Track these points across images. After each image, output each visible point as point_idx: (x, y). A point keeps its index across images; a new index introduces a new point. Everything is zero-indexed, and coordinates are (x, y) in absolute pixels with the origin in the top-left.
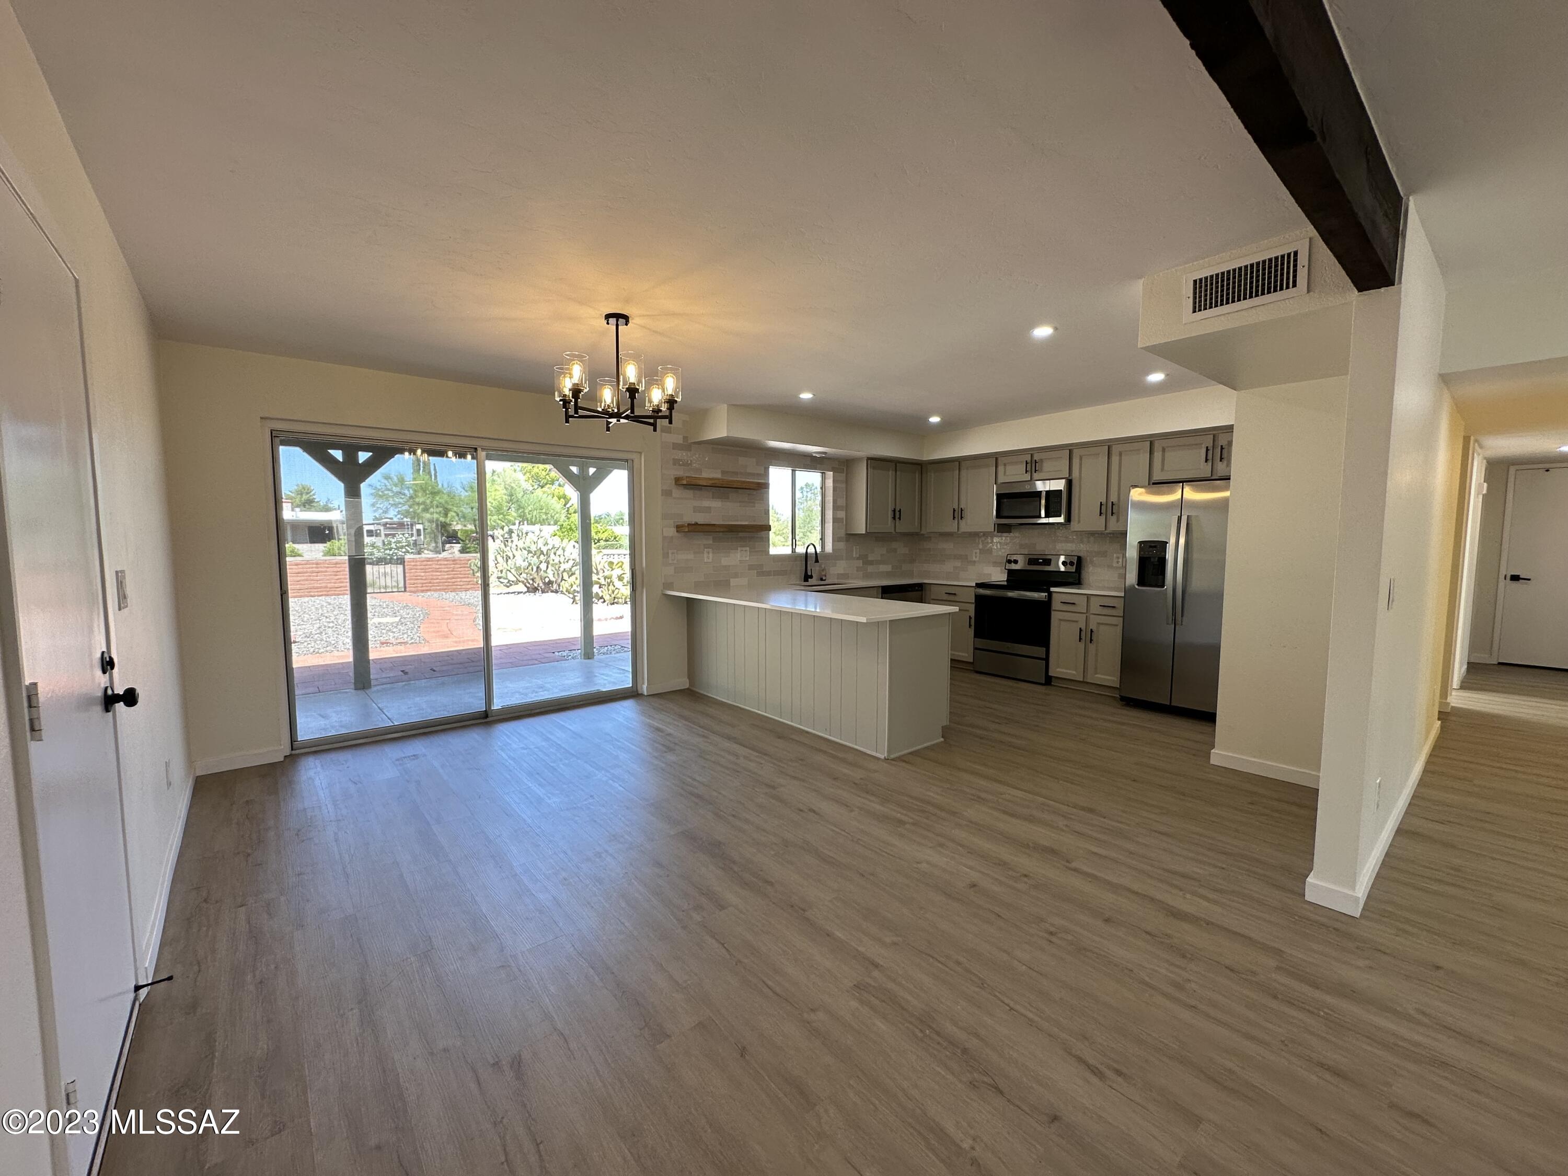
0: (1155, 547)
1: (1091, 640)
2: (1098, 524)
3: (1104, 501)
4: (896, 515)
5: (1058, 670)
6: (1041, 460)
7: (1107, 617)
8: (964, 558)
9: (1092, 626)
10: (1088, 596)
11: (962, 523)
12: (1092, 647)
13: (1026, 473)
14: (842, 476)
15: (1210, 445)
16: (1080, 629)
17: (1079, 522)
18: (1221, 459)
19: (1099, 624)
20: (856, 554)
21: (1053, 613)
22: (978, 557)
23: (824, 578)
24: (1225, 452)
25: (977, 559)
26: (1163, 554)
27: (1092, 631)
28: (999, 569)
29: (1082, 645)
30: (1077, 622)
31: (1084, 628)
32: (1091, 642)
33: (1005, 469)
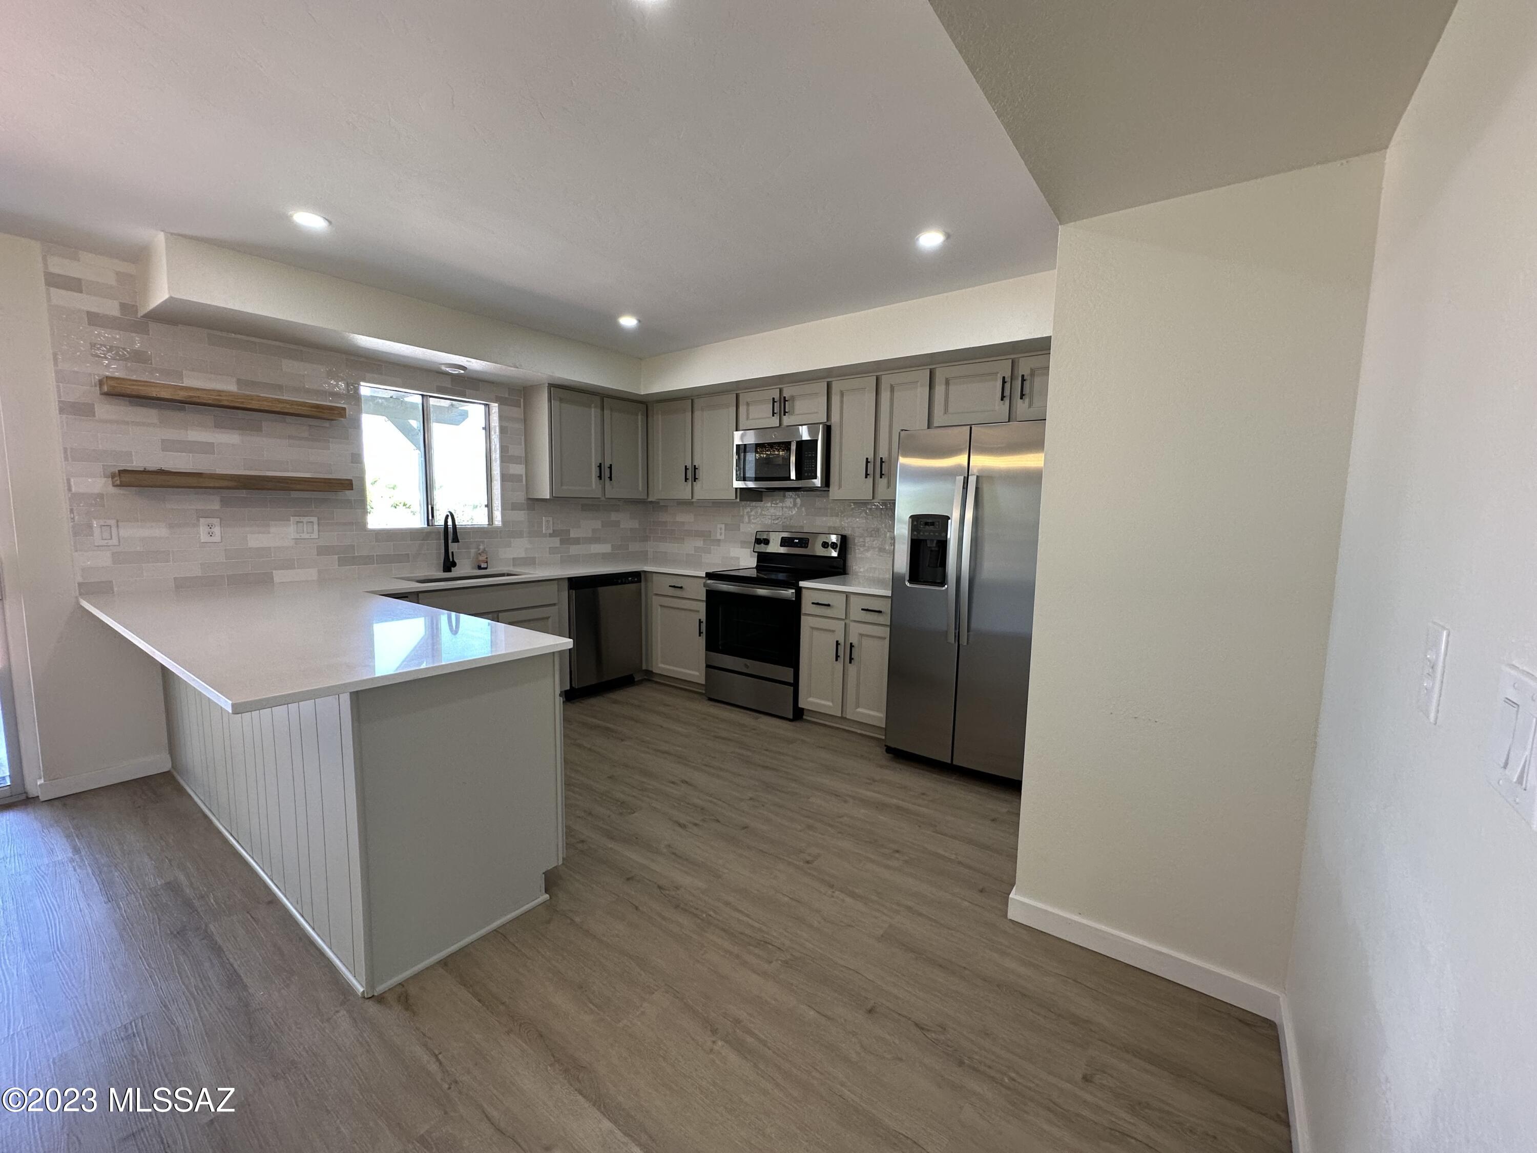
0: (933, 524)
1: (851, 659)
2: (864, 490)
3: (871, 457)
4: (605, 472)
5: (811, 699)
6: (793, 398)
7: (870, 626)
8: (705, 535)
9: (853, 639)
10: (848, 595)
11: (697, 485)
12: (852, 669)
13: (773, 416)
14: (517, 412)
15: (1008, 375)
16: (837, 642)
17: (840, 487)
18: (1022, 397)
19: (861, 635)
20: (547, 528)
21: (803, 619)
22: (723, 534)
23: (483, 565)
24: (1027, 384)
25: (723, 537)
26: (943, 534)
27: (852, 646)
28: (749, 550)
29: (839, 666)
30: (833, 631)
31: (842, 641)
32: (850, 662)
33: (748, 410)
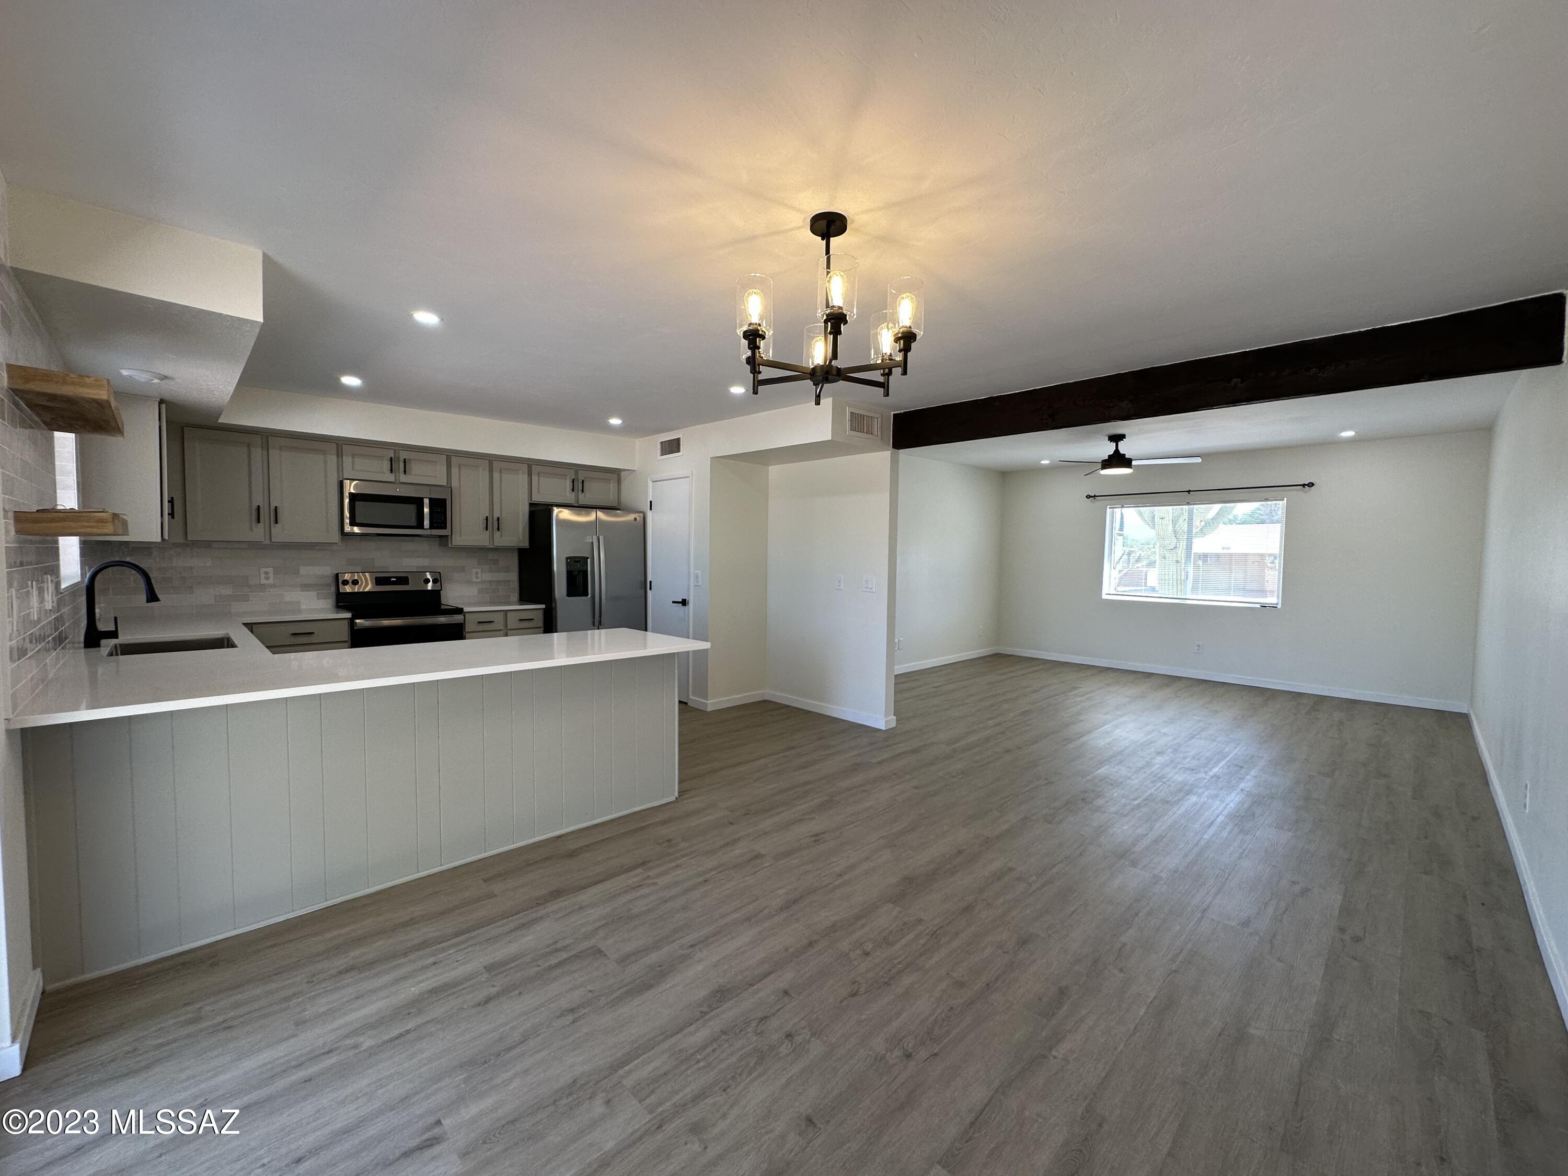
0: (579, 562)
2: (482, 539)
3: (488, 516)
6: (410, 460)
7: (525, 630)
10: (506, 612)
11: (276, 529)
13: (392, 472)
15: (573, 478)
17: (461, 535)
18: (581, 491)
26: (585, 567)
33: (353, 463)
